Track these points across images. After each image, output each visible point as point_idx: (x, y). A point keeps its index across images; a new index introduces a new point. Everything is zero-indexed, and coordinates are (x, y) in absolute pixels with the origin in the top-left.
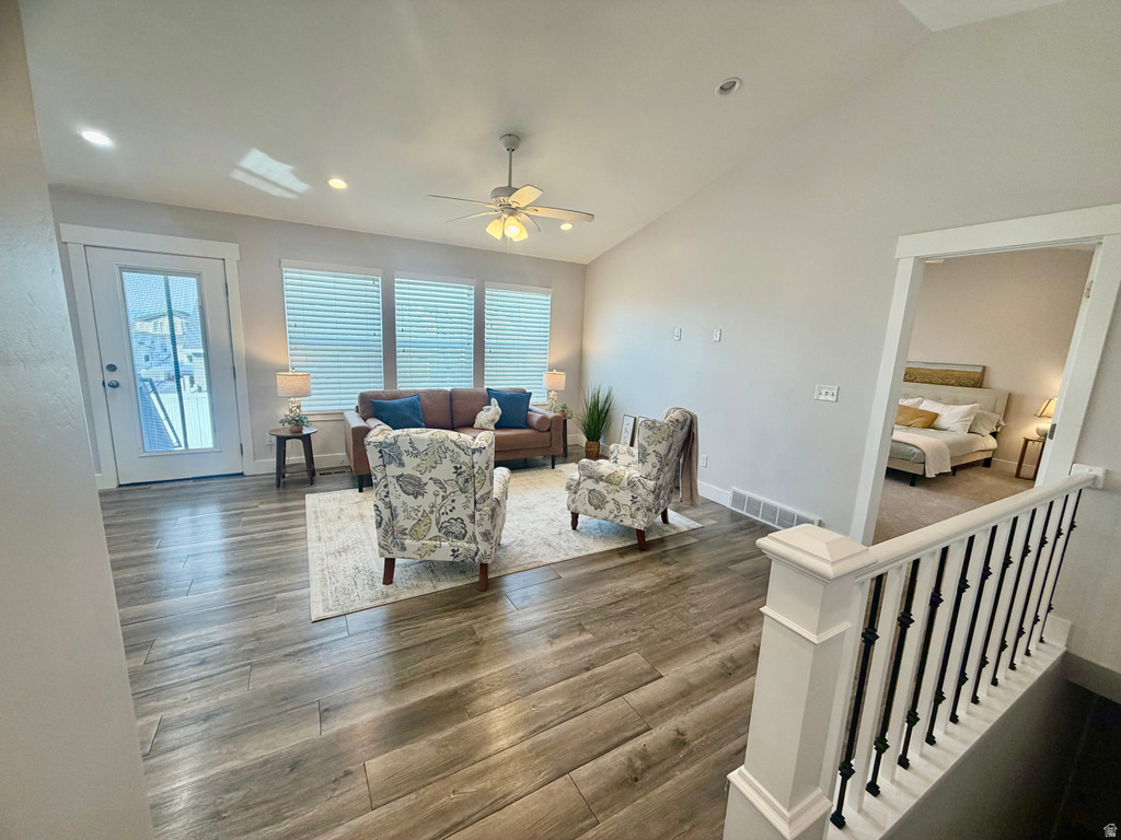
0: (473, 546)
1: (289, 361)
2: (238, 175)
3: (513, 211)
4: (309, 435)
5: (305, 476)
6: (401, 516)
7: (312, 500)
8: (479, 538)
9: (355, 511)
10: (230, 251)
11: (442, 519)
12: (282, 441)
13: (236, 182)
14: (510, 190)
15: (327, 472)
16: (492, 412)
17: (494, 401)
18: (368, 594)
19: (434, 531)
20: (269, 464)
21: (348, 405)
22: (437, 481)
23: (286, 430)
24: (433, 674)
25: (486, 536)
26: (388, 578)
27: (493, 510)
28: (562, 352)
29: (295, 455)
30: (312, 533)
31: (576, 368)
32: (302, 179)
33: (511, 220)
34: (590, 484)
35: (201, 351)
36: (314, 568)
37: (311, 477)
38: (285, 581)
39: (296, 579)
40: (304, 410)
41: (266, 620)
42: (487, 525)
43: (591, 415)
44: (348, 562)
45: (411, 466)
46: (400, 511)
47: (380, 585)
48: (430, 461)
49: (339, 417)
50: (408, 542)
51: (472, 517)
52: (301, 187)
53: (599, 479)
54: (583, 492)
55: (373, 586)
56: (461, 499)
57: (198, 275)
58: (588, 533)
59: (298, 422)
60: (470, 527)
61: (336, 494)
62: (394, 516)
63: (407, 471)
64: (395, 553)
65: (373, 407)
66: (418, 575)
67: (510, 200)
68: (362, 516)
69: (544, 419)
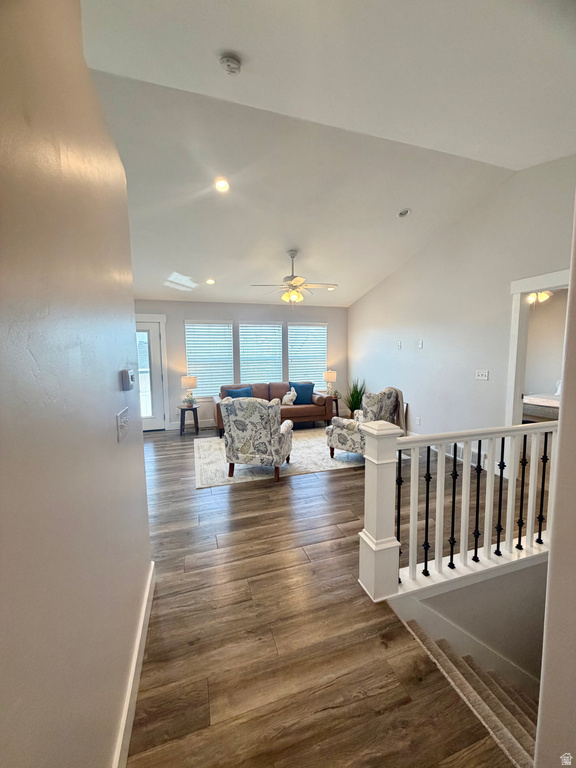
0: (271, 458)
1: (187, 370)
2: (167, 284)
3: (294, 288)
4: (196, 409)
5: (194, 430)
6: (236, 441)
7: (197, 442)
8: (274, 453)
9: (217, 447)
10: (162, 318)
11: (256, 442)
12: (183, 411)
13: (166, 287)
14: (293, 277)
15: (204, 429)
16: (292, 395)
17: (293, 389)
18: (222, 480)
19: (252, 450)
20: (177, 424)
21: (215, 393)
22: (252, 423)
23: (185, 406)
24: (248, 510)
25: (277, 451)
26: (231, 473)
27: (280, 438)
28: (336, 359)
29: (189, 420)
30: (196, 455)
31: (344, 369)
32: (195, 282)
33: (294, 292)
34: (338, 431)
35: (148, 370)
36: (197, 469)
37: (197, 431)
38: (184, 473)
39: (189, 473)
40: (194, 396)
41: (176, 487)
42: (277, 447)
43: (352, 396)
44: (212, 467)
45: (240, 416)
46: (236, 438)
47: (227, 477)
48: (249, 413)
49: (211, 399)
50: (240, 455)
51: (270, 442)
52: (194, 285)
53: (343, 427)
54: (335, 435)
55: (223, 477)
56: (264, 432)
57: (148, 331)
58: (340, 460)
59: (191, 402)
60: (269, 447)
61: (209, 439)
62: (233, 441)
63: (238, 418)
64: (234, 461)
65: (226, 392)
66: (245, 474)
67: (292, 283)
68: (220, 449)
69: (321, 398)
